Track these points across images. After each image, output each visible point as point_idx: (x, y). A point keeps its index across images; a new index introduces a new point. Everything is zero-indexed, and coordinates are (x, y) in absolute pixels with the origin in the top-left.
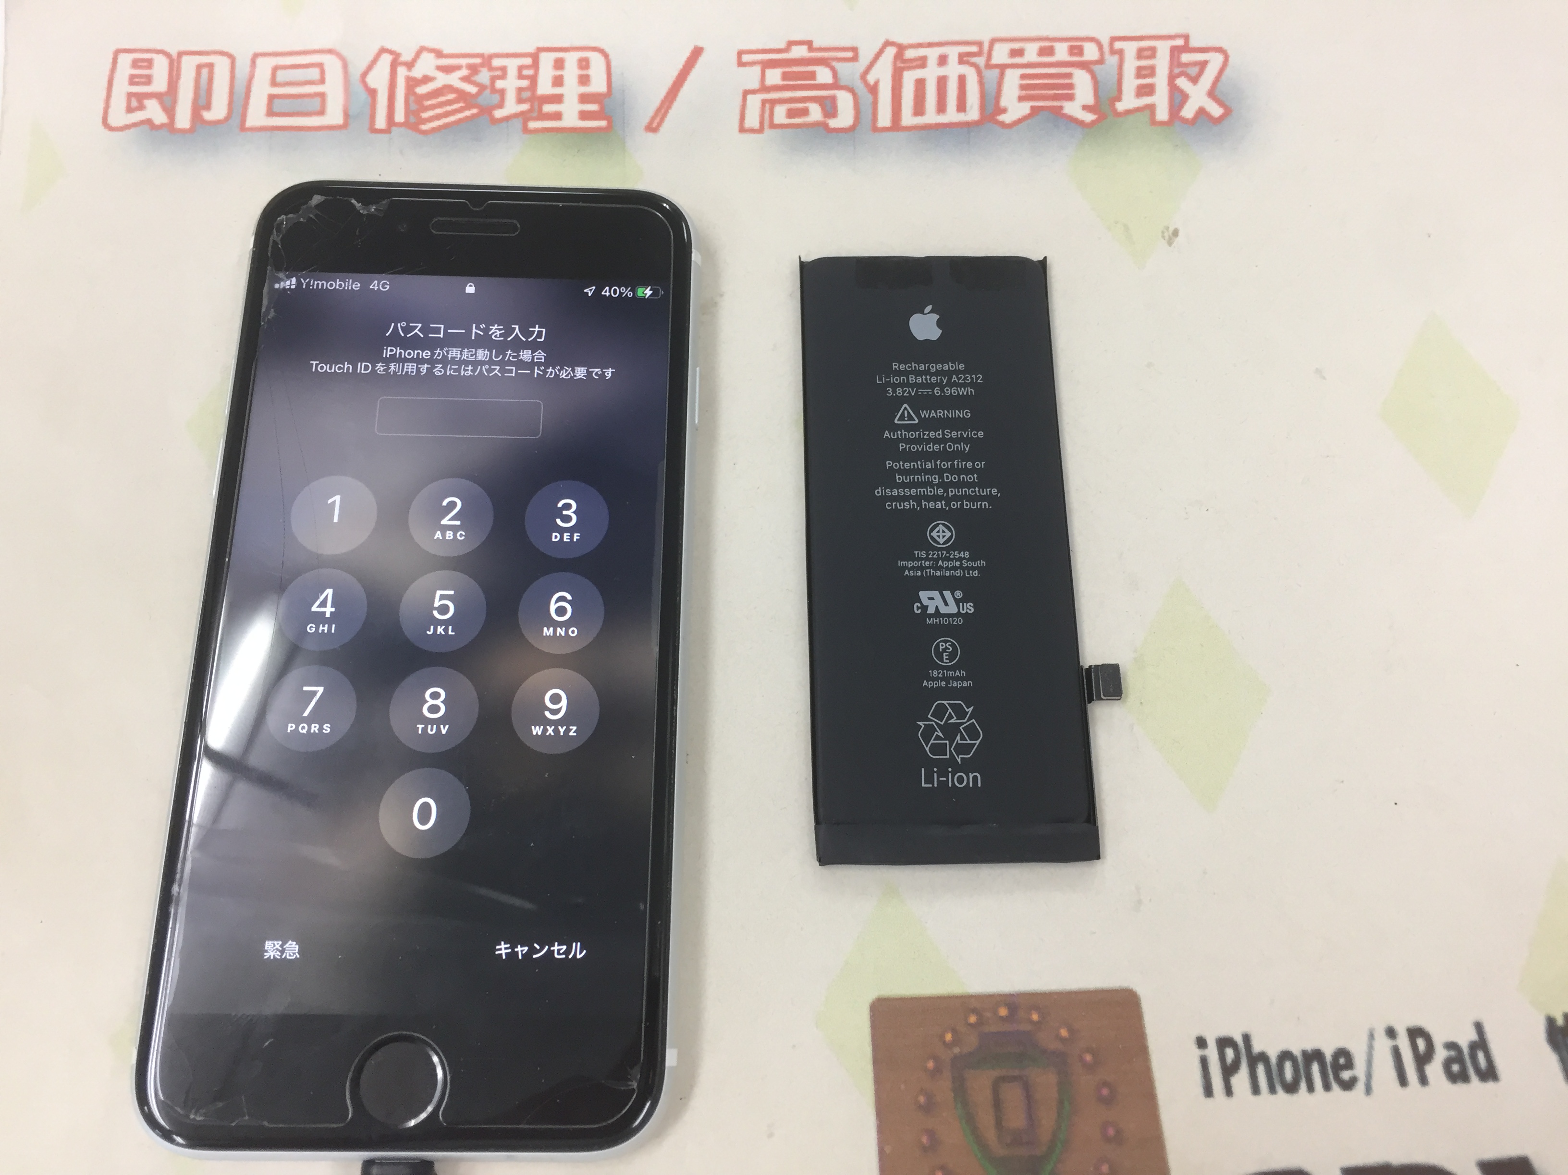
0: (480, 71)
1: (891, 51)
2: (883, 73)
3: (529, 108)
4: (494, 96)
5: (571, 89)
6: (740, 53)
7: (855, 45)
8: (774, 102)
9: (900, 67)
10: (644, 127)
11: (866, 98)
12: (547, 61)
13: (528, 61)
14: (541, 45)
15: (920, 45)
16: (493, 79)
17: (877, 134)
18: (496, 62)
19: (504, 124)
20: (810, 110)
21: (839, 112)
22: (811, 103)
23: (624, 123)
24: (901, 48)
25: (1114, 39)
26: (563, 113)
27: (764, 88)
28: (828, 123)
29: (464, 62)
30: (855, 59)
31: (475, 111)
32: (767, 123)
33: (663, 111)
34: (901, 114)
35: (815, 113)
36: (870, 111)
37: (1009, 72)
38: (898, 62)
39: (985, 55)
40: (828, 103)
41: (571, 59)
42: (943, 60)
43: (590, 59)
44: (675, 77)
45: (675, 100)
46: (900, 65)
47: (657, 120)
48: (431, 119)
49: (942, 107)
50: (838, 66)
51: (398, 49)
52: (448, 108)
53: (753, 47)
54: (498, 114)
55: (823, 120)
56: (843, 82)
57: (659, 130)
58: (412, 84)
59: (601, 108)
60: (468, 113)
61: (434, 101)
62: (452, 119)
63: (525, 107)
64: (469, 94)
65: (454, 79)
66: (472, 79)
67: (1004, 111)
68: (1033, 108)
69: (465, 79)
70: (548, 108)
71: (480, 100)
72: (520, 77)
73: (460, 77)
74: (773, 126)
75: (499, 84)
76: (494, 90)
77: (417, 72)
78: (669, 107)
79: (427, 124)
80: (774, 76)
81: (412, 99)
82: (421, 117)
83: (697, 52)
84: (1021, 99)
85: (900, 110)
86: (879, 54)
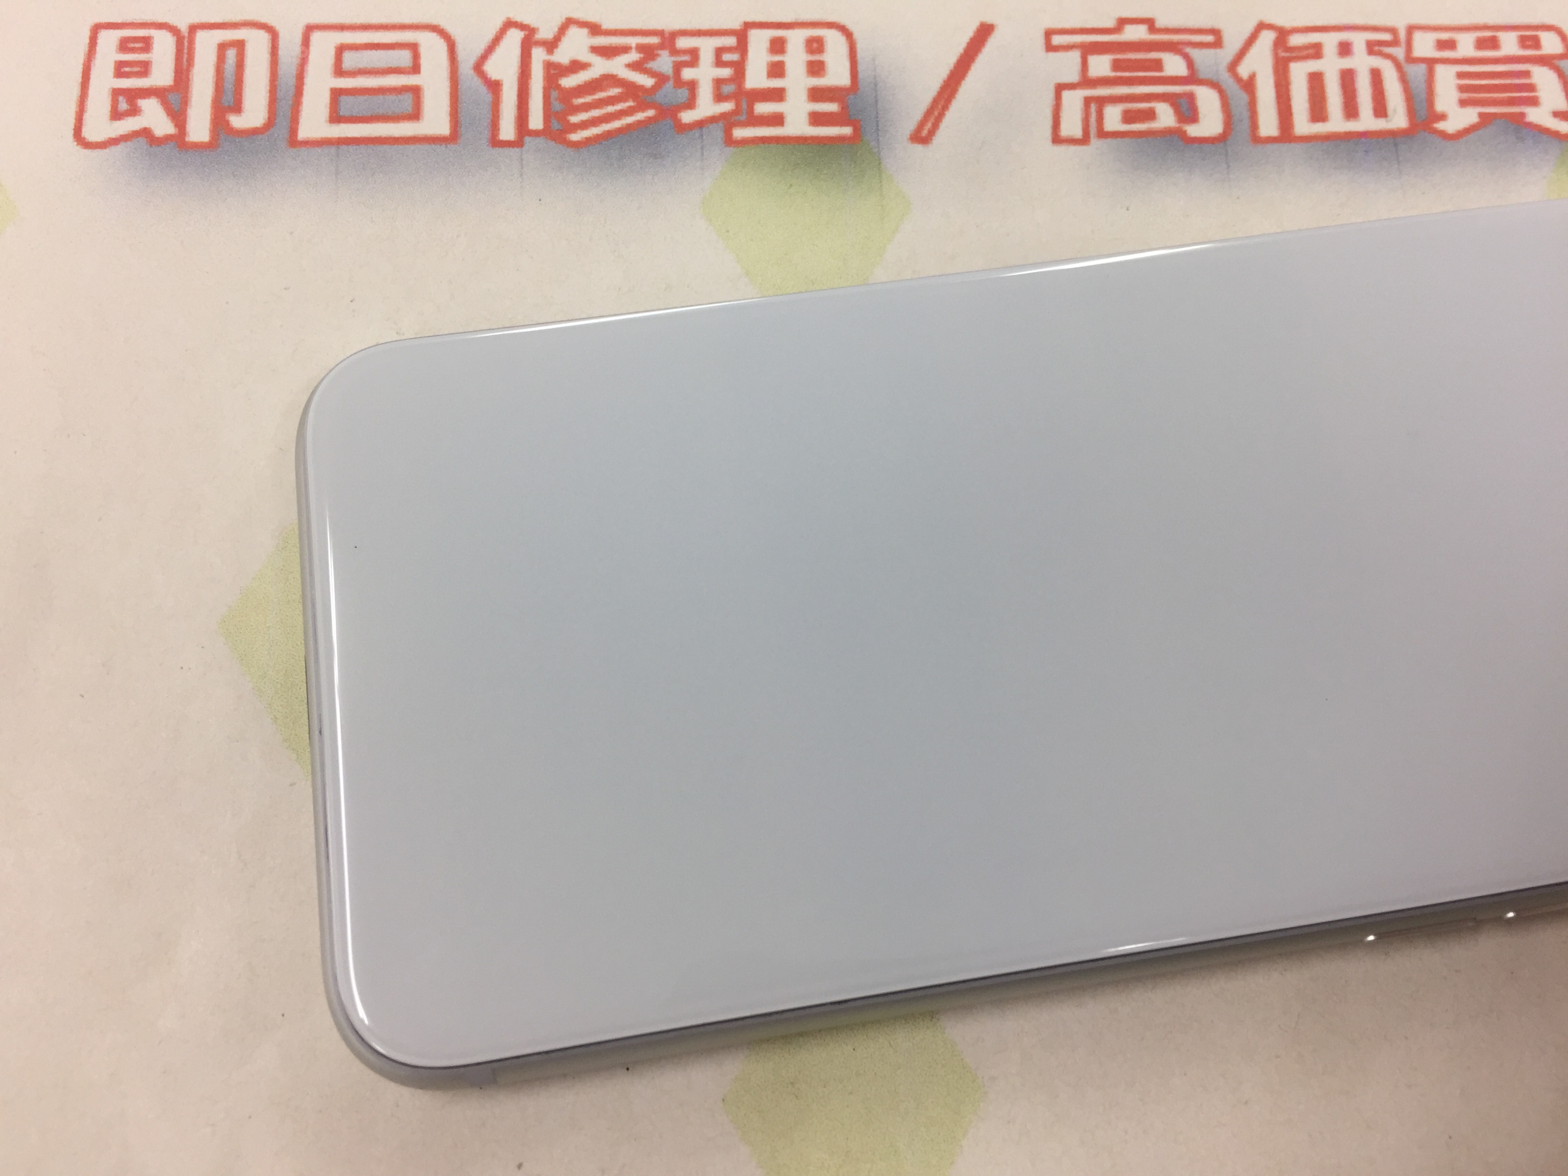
0: (658, 55)
1: (1269, 36)
2: (1260, 63)
3: (734, 107)
4: (680, 91)
5: (797, 81)
6: (1049, 34)
7: (1217, 25)
8: (1102, 102)
9: (1283, 57)
10: (909, 137)
11: (1239, 97)
12: (759, 40)
13: (731, 41)
14: (750, 19)
15: (1309, 29)
16: (678, 67)
17: (1260, 147)
18: (683, 43)
19: (696, 133)
20: (1158, 112)
21: (1201, 115)
22: (1159, 102)
23: (878, 130)
24: (1283, 33)
26: (784, 115)
27: (1086, 82)
28: (1185, 132)
29: (633, 41)
30: (1218, 43)
31: (651, 113)
32: (1094, 131)
33: (936, 114)
34: (1292, 119)
35: (1166, 117)
36: (1246, 115)
37: (1440, 69)
38: (1280, 50)
39: (1403, 45)
40: (1184, 102)
41: (796, 39)
42: (1345, 49)
43: (825, 40)
44: (952, 65)
45: (955, 98)
46: (1283, 54)
47: (929, 125)
48: (584, 125)
49: (1351, 110)
50: (1194, 53)
51: (533, 23)
52: (610, 109)
53: (1067, 25)
54: (687, 117)
55: (1177, 125)
56: (1203, 74)
57: (931, 139)
58: (554, 72)
59: (843, 108)
60: (640, 116)
61: (588, 99)
62: (616, 124)
63: (727, 107)
64: (642, 88)
65: (618, 66)
66: (646, 65)
67: (1443, 117)
68: (1481, 115)
69: (635, 66)
70: (763, 108)
71: (659, 97)
72: (719, 63)
73: (627, 63)
74: (1103, 134)
75: (688, 74)
76: (679, 82)
77: (563, 55)
78: (945, 108)
79: (579, 131)
80: (1101, 66)
81: (554, 94)
82: (568, 121)
83: (984, 32)
84: (1463, 103)
85: (1291, 114)
86: (1252, 39)
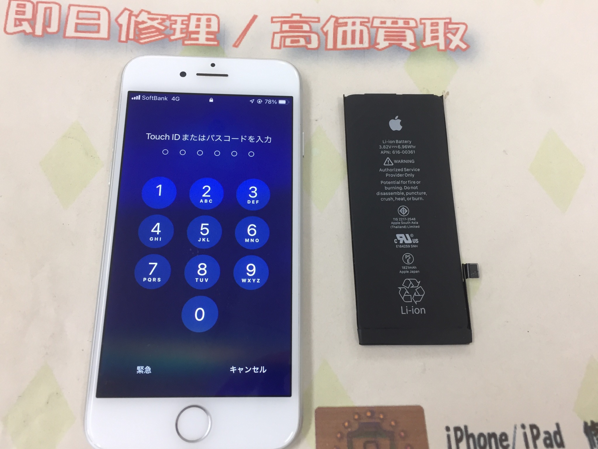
0: (166, 21)
1: (333, 20)
2: (330, 27)
3: (185, 36)
4: (171, 31)
5: (203, 29)
6: (272, 18)
7: (319, 17)
8: (285, 37)
9: (336, 26)
10: (232, 45)
11: (323, 37)
12: (193, 18)
13: (186, 18)
14: (191, 12)
15: (344, 18)
16: (171, 24)
17: (327, 51)
18: (173, 18)
19: (175, 42)
20: (300, 40)
21: (312, 42)
22: (301, 38)
23: (224, 43)
24: (337, 19)
25: (421, 19)
26: (199, 38)
27: (282, 32)
28: (307, 46)
29: (159, 17)
30: (319, 21)
31: (163, 36)
32: (282, 45)
33: (240, 39)
34: (337, 44)
35: (302, 42)
36: (324, 42)
37: (380, 30)
38: (336, 24)
39: (371, 23)
40: (308, 39)
41: (204, 19)
42: (354, 24)
43: (211, 19)
44: (245, 26)
45: (246, 35)
47: (238, 42)
48: (145, 38)
49: (353, 42)
50: (312, 24)
51: (132, 10)
52: (152, 34)
53: (277, 16)
54: (173, 38)
55: (305, 44)
56: (313, 31)
57: (238, 46)
58: (137, 23)
59: (215, 37)
60: (160, 37)
61: (146, 31)
62: (153, 39)
63: (183, 35)
64: (161, 29)
65: (155, 23)
66: (162, 24)
67: (378, 44)
68: (389, 43)
69: (159, 24)
70: (193, 36)
71: (165, 32)
72: (182, 24)
73: (157, 22)
74: (285, 46)
75: (174, 26)
76: (171, 28)
77: (140, 19)
78: (243, 38)
79: (143, 40)
80: (286, 27)
81: (137, 29)
82: (140, 37)
83: (255, 17)
84: (385, 40)
85: (337, 42)
86: (328, 21)
